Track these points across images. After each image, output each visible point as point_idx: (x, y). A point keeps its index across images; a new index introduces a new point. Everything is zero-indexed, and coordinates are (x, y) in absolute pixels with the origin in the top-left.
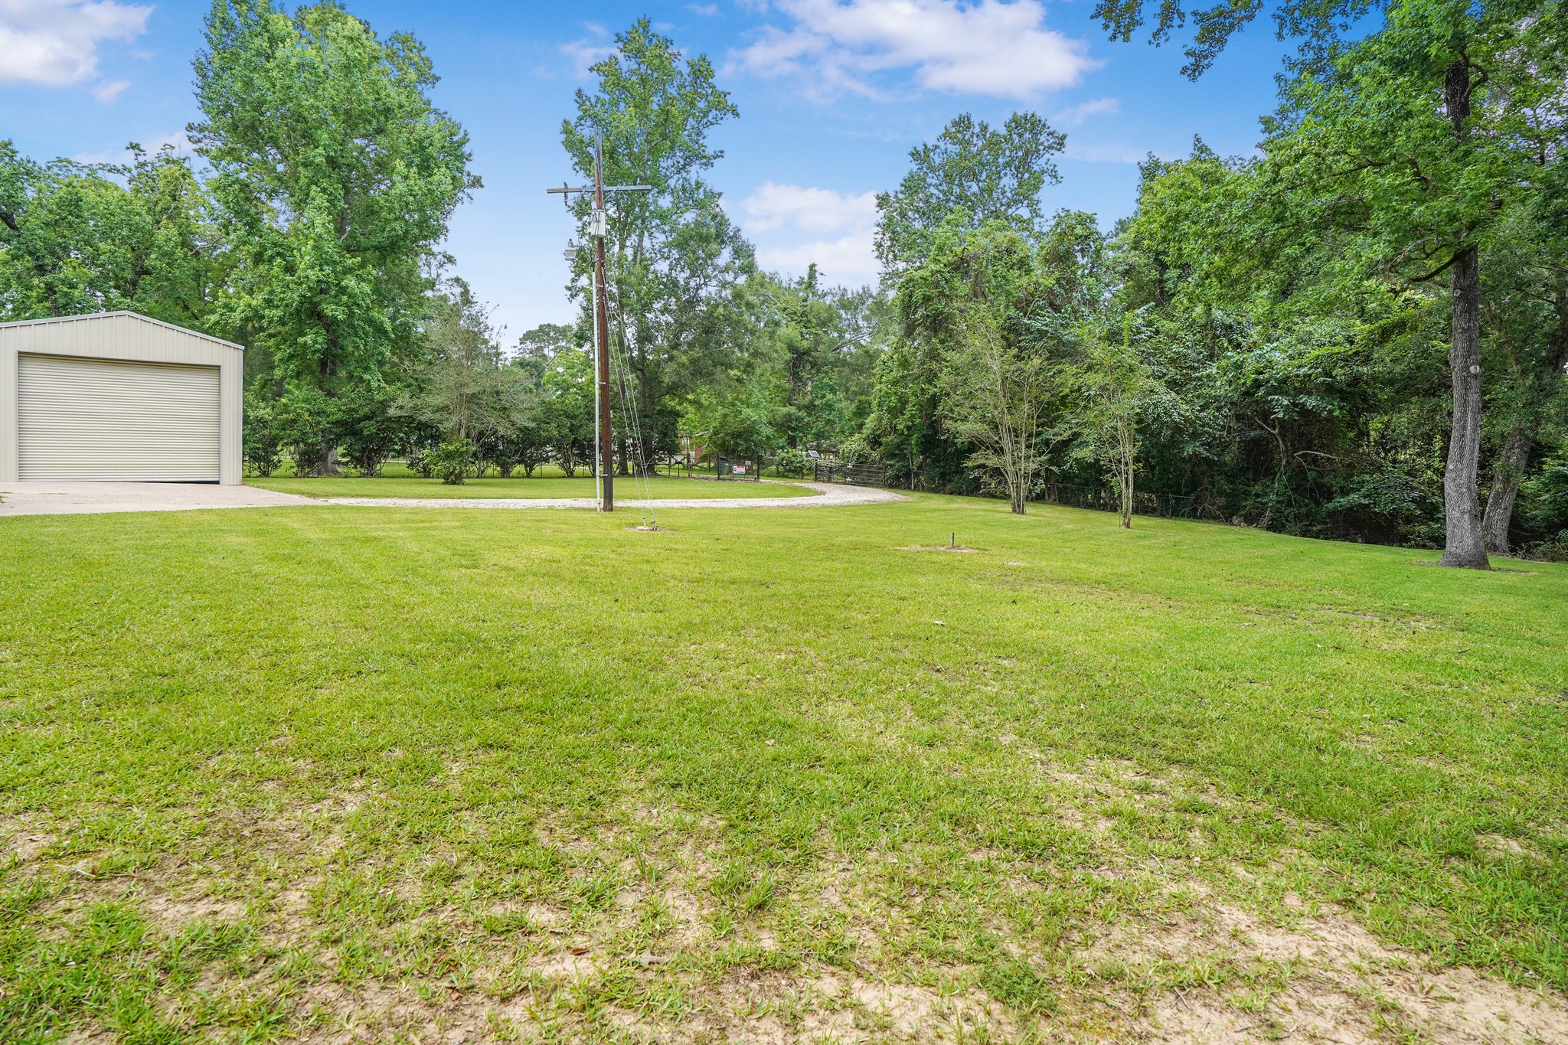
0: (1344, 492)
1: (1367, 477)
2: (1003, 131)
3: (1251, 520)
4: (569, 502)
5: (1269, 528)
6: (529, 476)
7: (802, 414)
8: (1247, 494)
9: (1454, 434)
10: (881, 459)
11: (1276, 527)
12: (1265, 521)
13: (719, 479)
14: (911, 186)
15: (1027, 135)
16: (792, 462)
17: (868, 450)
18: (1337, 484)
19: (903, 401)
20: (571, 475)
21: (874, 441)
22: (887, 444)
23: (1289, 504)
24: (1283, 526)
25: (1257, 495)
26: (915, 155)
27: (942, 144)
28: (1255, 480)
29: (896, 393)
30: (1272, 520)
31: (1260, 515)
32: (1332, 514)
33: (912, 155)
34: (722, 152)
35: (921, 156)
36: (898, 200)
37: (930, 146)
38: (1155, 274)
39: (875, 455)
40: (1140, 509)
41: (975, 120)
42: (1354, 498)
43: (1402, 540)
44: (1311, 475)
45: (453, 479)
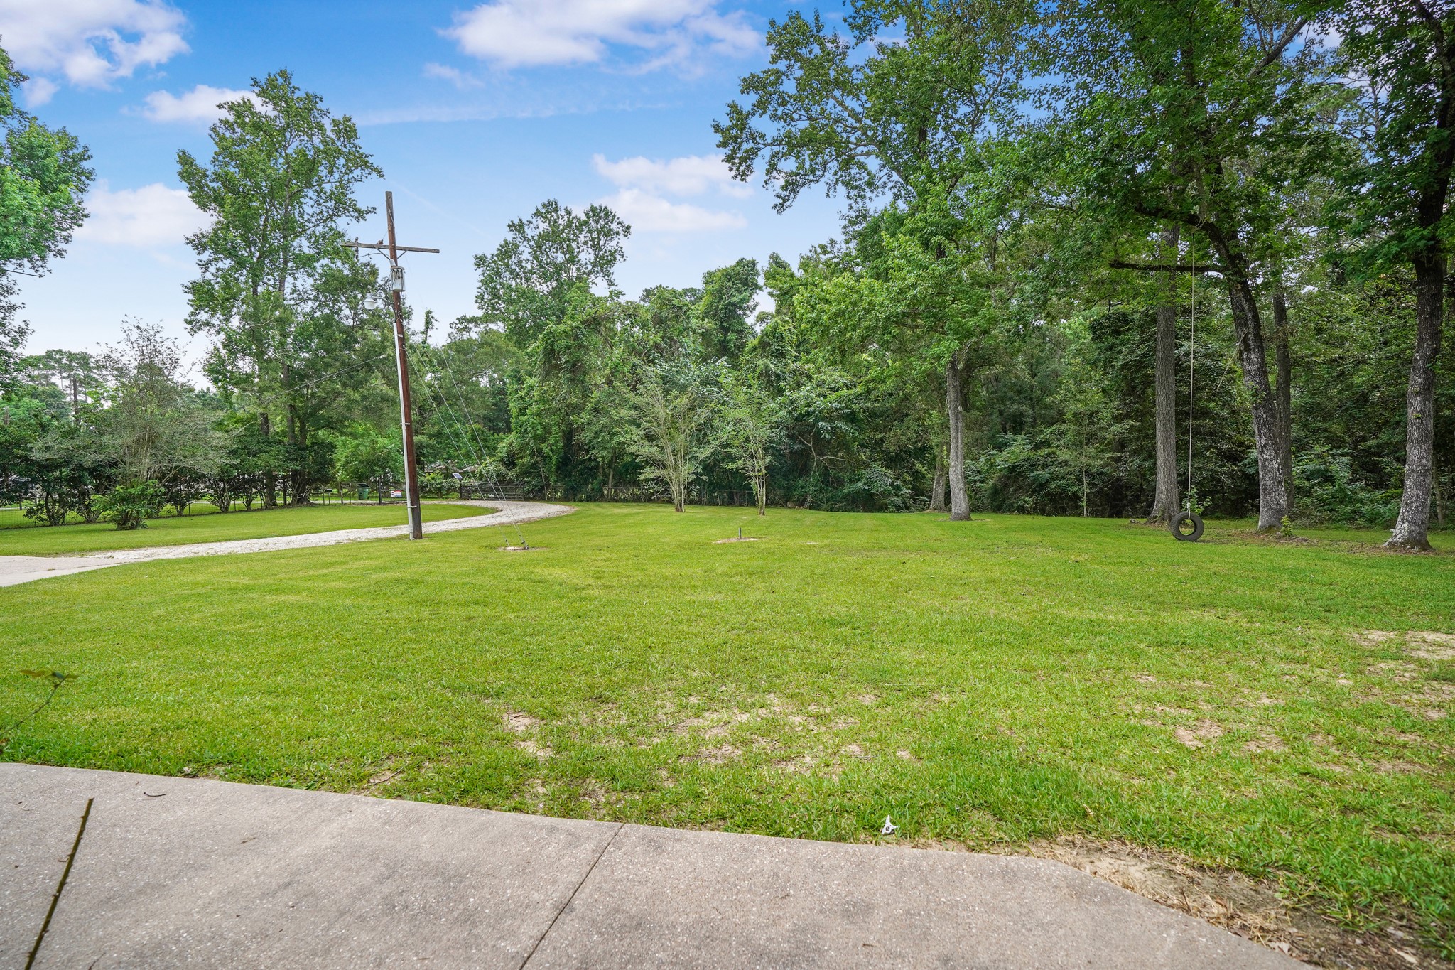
0: (852, 481)
1: (863, 471)
2: (583, 217)
3: (800, 503)
4: (342, 536)
5: (811, 508)
6: (180, 514)
7: (433, 442)
8: (796, 488)
9: (952, 445)
10: (517, 477)
11: (815, 506)
12: (807, 504)
13: (380, 503)
14: (507, 251)
15: (601, 222)
16: (431, 484)
17: (504, 470)
18: (846, 476)
19: (547, 429)
20: (225, 510)
21: (510, 462)
22: (523, 465)
23: (821, 492)
24: (818, 506)
25: (802, 487)
26: (511, 226)
27: (534, 220)
28: (800, 476)
29: (541, 424)
30: (812, 502)
31: (804, 500)
32: (845, 496)
33: (510, 226)
34: (374, 208)
35: (518, 228)
36: (495, 262)
37: (525, 221)
38: (721, 337)
39: (511, 474)
40: (771, 503)
41: (562, 205)
42: (860, 485)
43: (883, 508)
44: (832, 472)
45: (126, 523)
